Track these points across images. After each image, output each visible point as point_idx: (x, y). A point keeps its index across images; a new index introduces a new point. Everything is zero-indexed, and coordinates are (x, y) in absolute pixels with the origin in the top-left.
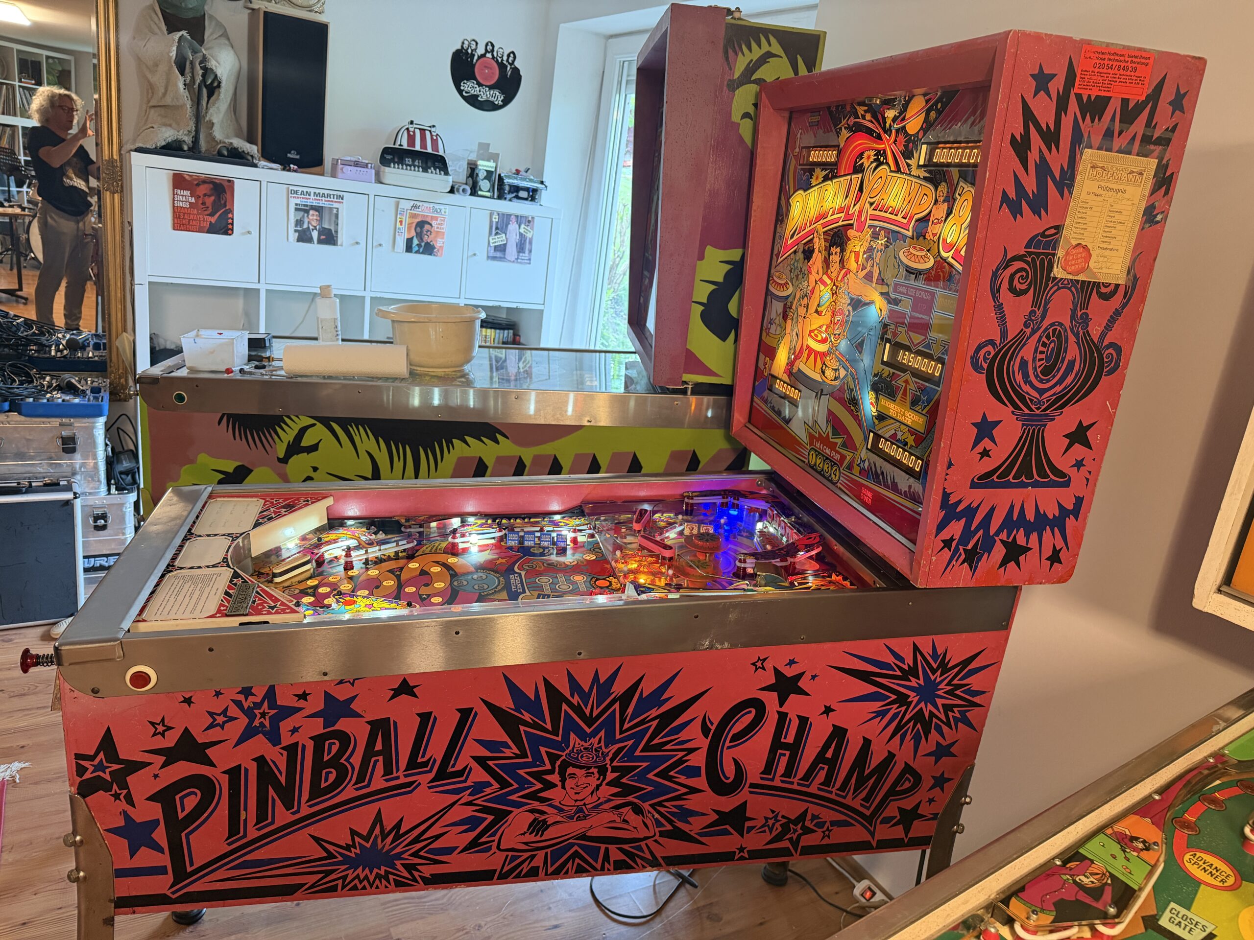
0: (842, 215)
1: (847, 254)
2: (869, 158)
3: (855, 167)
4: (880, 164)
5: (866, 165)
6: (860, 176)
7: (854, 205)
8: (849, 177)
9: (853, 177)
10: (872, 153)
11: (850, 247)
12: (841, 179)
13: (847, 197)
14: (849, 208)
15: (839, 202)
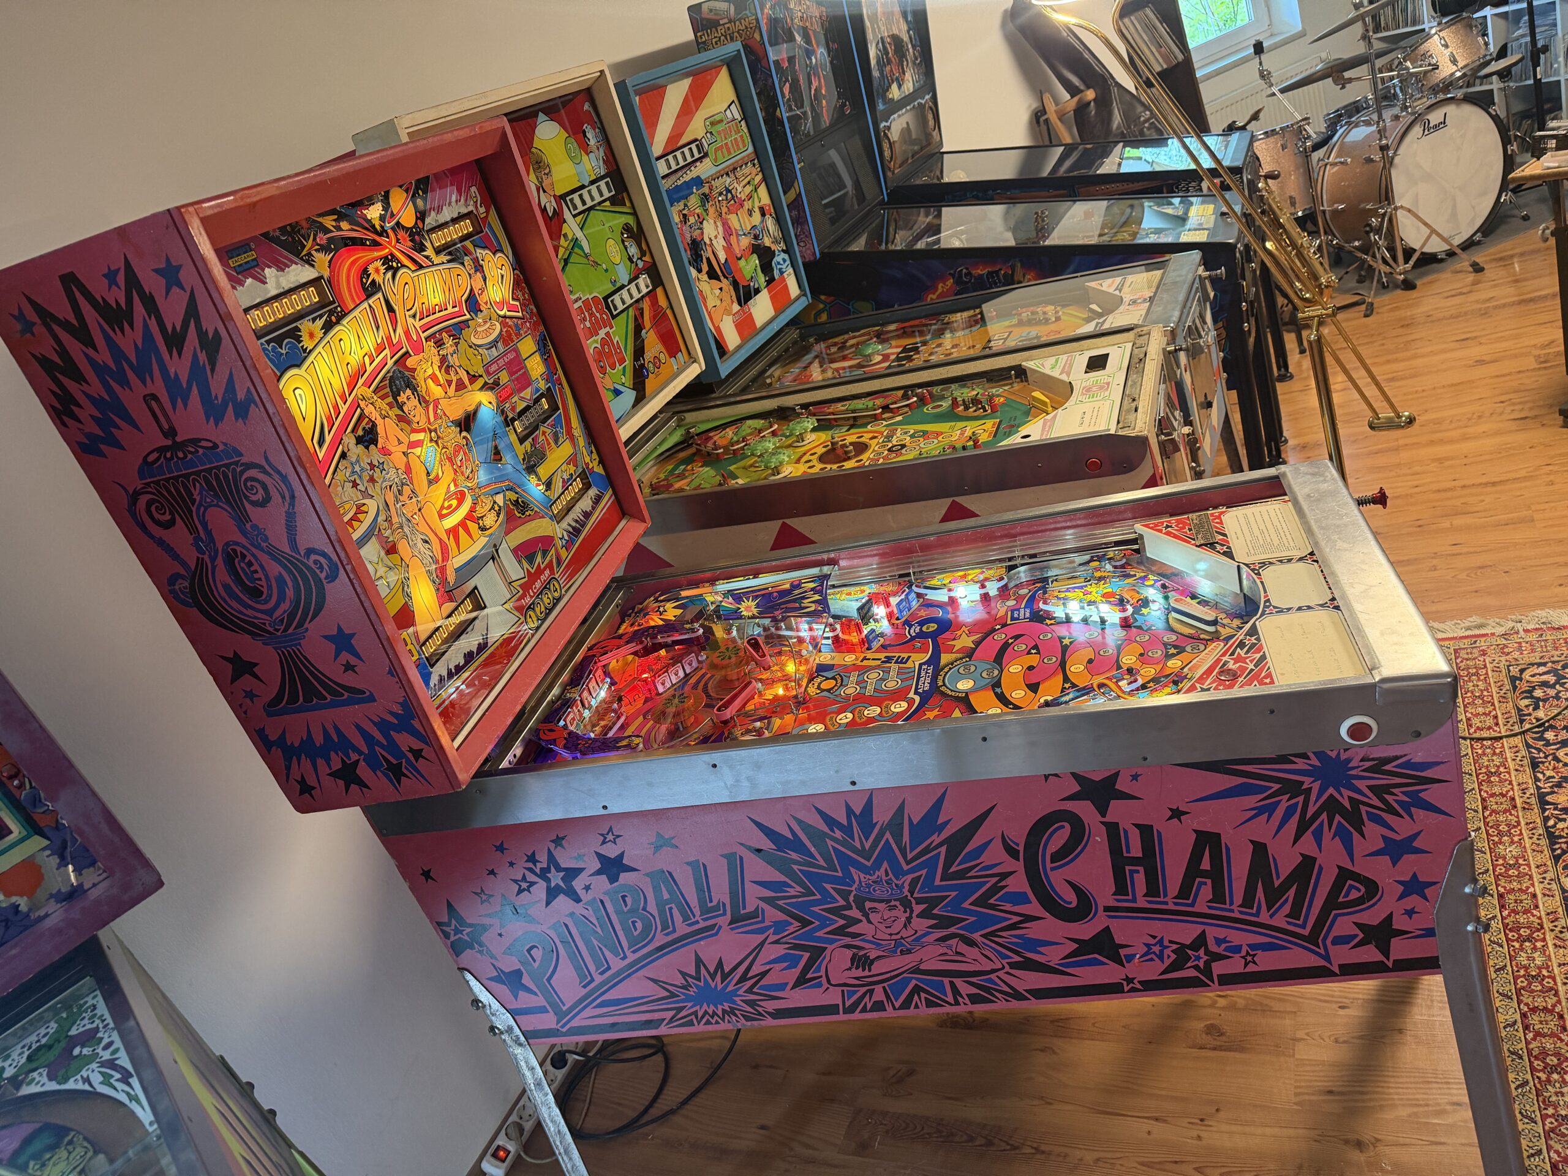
0: (387, 351)
1: (422, 390)
2: (377, 270)
3: (365, 290)
4: (396, 270)
5: (379, 279)
6: (380, 295)
7: (395, 331)
8: (365, 305)
9: (371, 301)
10: (379, 263)
11: (420, 376)
12: (356, 313)
13: (378, 328)
14: (389, 338)
15: (370, 341)
